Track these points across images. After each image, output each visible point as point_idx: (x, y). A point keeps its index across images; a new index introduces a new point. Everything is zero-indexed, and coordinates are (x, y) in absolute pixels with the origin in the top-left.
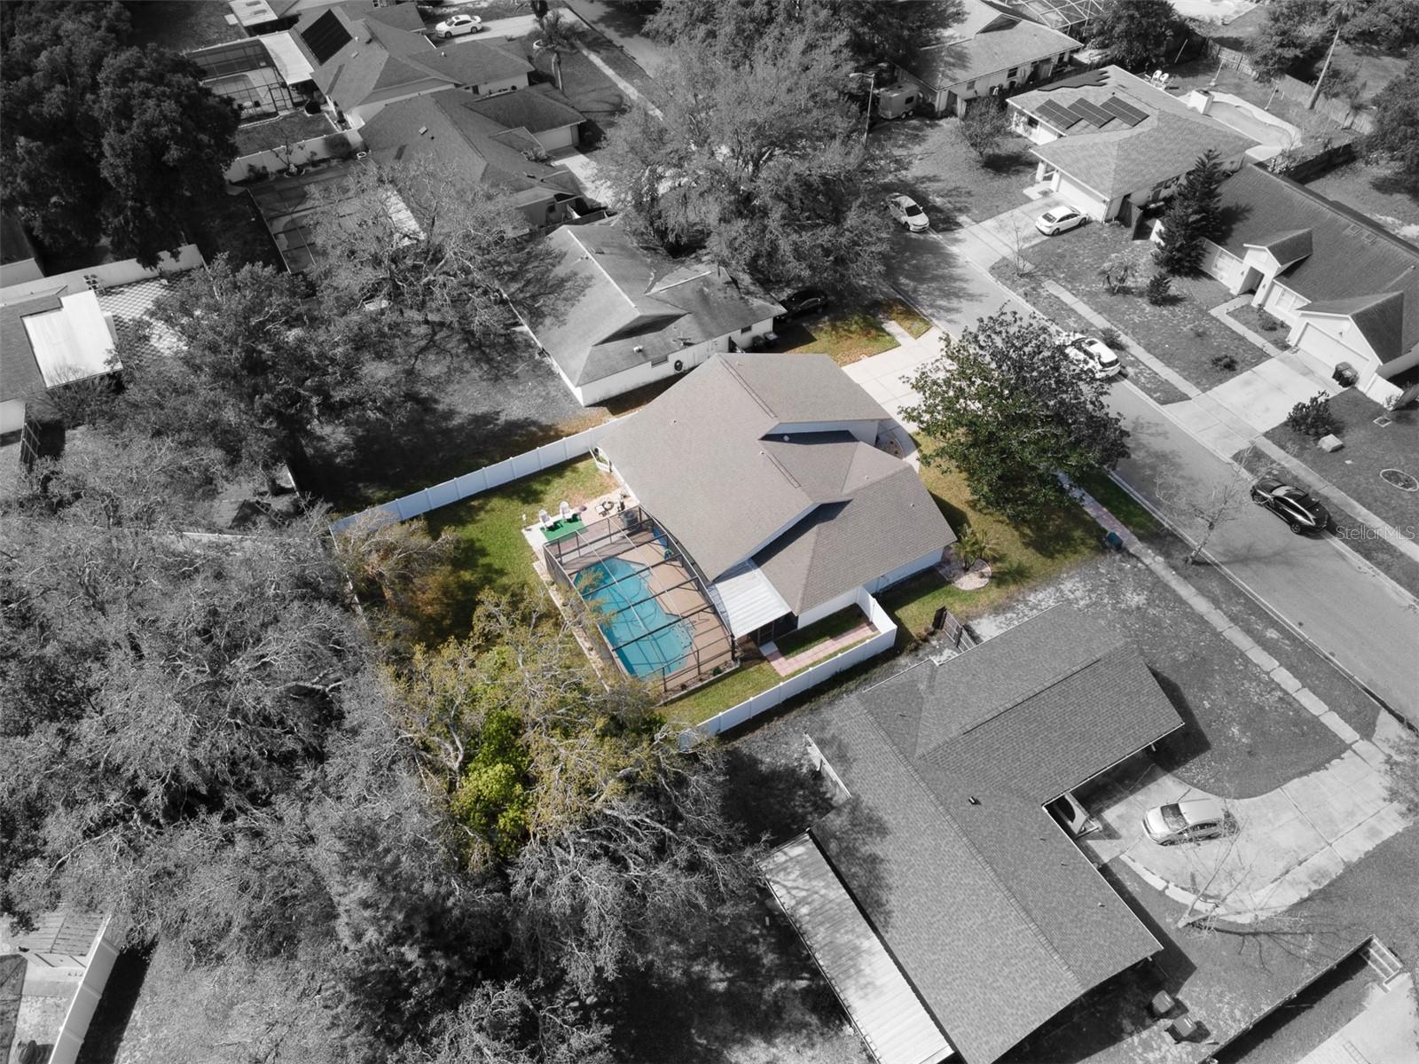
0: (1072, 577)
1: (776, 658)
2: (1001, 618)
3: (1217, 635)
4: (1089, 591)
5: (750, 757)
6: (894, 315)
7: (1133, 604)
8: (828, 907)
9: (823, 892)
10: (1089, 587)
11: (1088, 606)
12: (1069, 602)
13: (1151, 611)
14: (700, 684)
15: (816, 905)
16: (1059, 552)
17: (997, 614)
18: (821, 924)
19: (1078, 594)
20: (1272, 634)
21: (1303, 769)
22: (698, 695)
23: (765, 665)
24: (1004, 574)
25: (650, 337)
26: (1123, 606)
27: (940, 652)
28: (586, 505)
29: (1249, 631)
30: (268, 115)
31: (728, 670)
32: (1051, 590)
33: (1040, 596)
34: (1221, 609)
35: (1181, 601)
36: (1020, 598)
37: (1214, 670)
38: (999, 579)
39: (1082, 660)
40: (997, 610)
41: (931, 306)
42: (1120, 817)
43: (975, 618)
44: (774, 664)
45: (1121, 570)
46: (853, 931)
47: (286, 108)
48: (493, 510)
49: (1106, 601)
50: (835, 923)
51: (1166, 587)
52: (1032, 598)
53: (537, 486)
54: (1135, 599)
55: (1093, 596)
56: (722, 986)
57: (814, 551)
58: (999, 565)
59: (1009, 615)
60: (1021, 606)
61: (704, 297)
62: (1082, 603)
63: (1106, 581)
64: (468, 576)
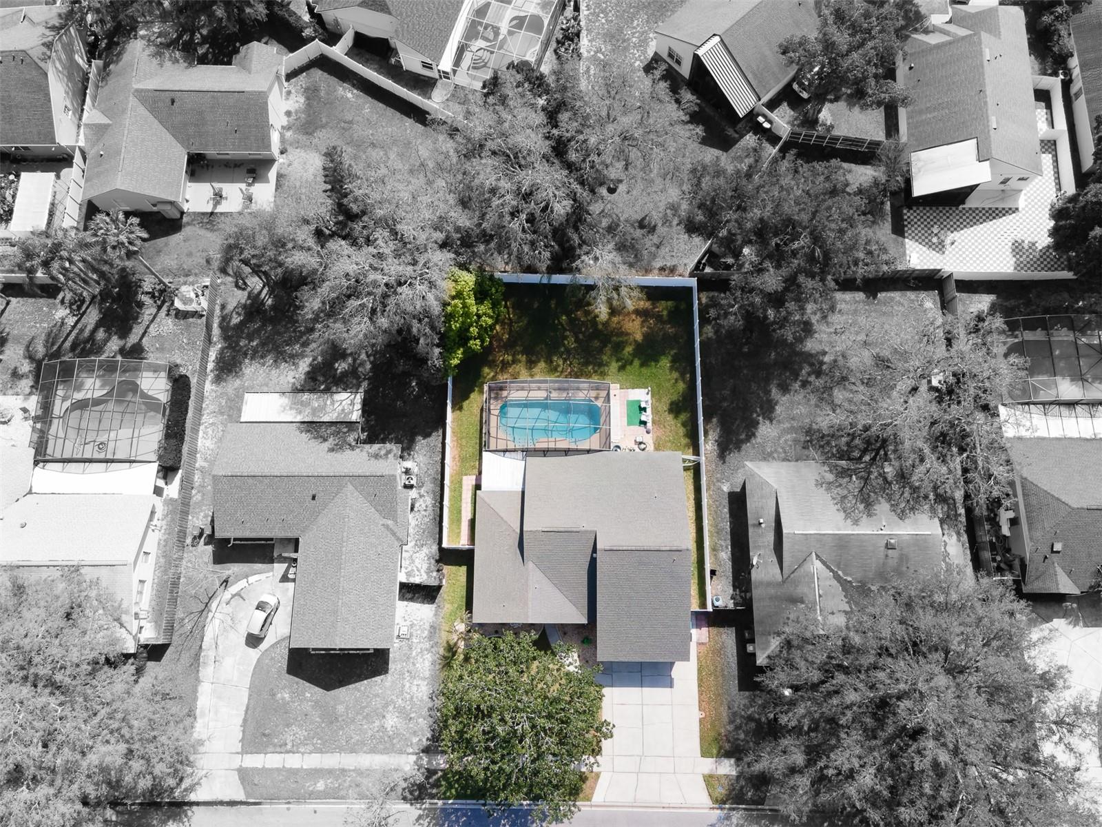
2: (427, 626)
3: (341, 750)
4: (412, 698)
7: (388, 716)
8: (324, 410)
10: (415, 699)
11: (403, 686)
12: (412, 677)
13: (377, 723)
15: (328, 407)
17: (431, 627)
19: (415, 688)
20: (320, 786)
21: (249, 712)
23: (476, 473)
24: (454, 654)
26: (391, 708)
27: (427, 573)
28: (651, 435)
29: (330, 772)
32: (427, 674)
33: (427, 664)
34: (353, 770)
35: (373, 751)
36: (433, 650)
37: (323, 722)
38: (451, 649)
39: (343, 612)
40: (434, 629)
42: (288, 589)
43: (436, 611)
44: (474, 478)
45: (415, 733)
48: (677, 382)
49: (400, 700)
51: (385, 751)
52: (429, 657)
53: (684, 416)
54: (391, 721)
55: (408, 696)
58: (462, 657)
59: (426, 632)
60: (427, 645)
61: (795, 600)
62: (408, 685)
63: (412, 715)
64: (629, 349)
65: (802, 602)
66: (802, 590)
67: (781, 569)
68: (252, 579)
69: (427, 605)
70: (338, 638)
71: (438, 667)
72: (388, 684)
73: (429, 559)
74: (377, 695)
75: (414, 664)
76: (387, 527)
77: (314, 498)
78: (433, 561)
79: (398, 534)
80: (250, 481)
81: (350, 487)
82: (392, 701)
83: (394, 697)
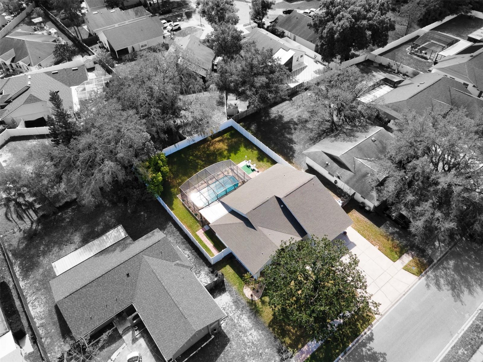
0: (260, 335)
1: (203, 230)
2: (232, 304)
4: (253, 343)
5: (166, 227)
6: (417, 259)
8: (105, 243)
9: (109, 242)
10: (255, 343)
11: (244, 341)
12: (245, 333)
14: (191, 211)
15: (106, 240)
16: (274, 330)
17: (234, 302)
18: (100, 242)
19: (250, 337)
22: (187, 211)
23: (200, 227)
24: (255, 305)
25: (335, 165)
26: (246, 358)
28: (260, 172)
30: (426, 58)
31: (197, 218)
32: (251, 325)
33: (246, 321)
36: (244, 312)
38: (252, 303)
39: (186, 312)
40: (236, 302)
41: (436, 276)
42: (141, 345)
43: (230, 294)
44: (201, 230)
46: (97, 250)
47: (432, 60)
48: (252, 152)
49: (248, 349)
50: (99, 245)
52: (244, 317)
55: (250, 344)
56: (96, 230)
57: (233, 224)
58: (260, 303)
59: (234, 307)
60: (239, 312)
61: (365, 175)
62: (245, 338)
63: (260, 352)
64: (225, 153)
65: (368, 174)
66: (363, 171)
67: (350, 170)
68: (114, 357)
69: (223, 295)
70: (193, 326)
71: (252, 318)
72: (235, 347)
73: (207, 275)
74: (234, 357)
75: (240, 326)
76: (178, 265)
77: (128, 275)
78: (210, 275)
79: (185, 265)
80: (84, 290)
81: (146, 257)
82: (244, 353)
83: (243, 351)
